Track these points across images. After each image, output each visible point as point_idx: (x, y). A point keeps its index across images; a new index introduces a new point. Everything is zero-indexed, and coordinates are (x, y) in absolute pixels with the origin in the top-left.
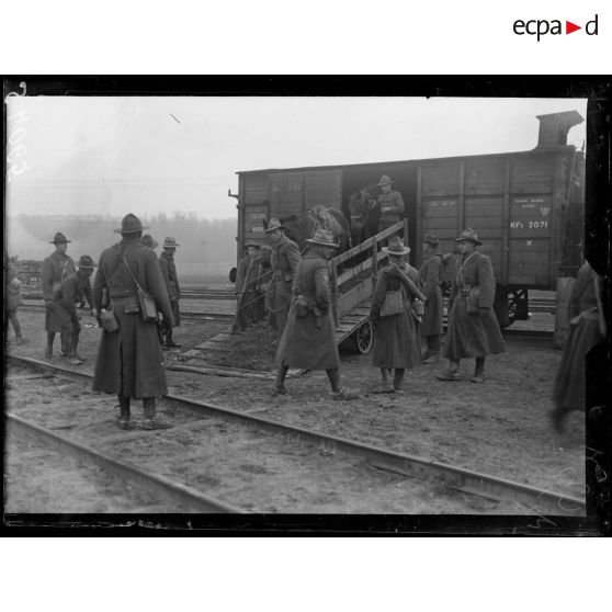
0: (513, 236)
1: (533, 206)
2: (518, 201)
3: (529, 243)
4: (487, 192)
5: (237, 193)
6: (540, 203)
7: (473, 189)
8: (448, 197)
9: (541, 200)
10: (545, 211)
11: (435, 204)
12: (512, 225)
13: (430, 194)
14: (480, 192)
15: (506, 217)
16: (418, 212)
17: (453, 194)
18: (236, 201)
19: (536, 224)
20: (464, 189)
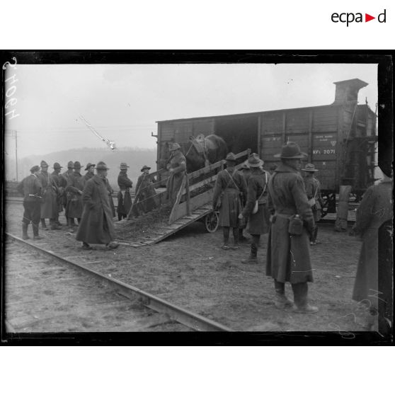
0: (314, 159)
1: (326, 140)
2: (317, 137)
3: (324, 163)
4: (298, 132)
5: (156, 134)
6: (330, 138)
7: (291, 129)
8: (276, 135)
9: (331, 136)
10: (333, 143)
11: (268, 139)
12: (314, 152)
13: (266, 133)
14: (295, 132)
15: (310, 147)
16: (259, 144)
17: (279, 133)
18: (156, 139)
19: (328, 152)
20: (286, 130)
